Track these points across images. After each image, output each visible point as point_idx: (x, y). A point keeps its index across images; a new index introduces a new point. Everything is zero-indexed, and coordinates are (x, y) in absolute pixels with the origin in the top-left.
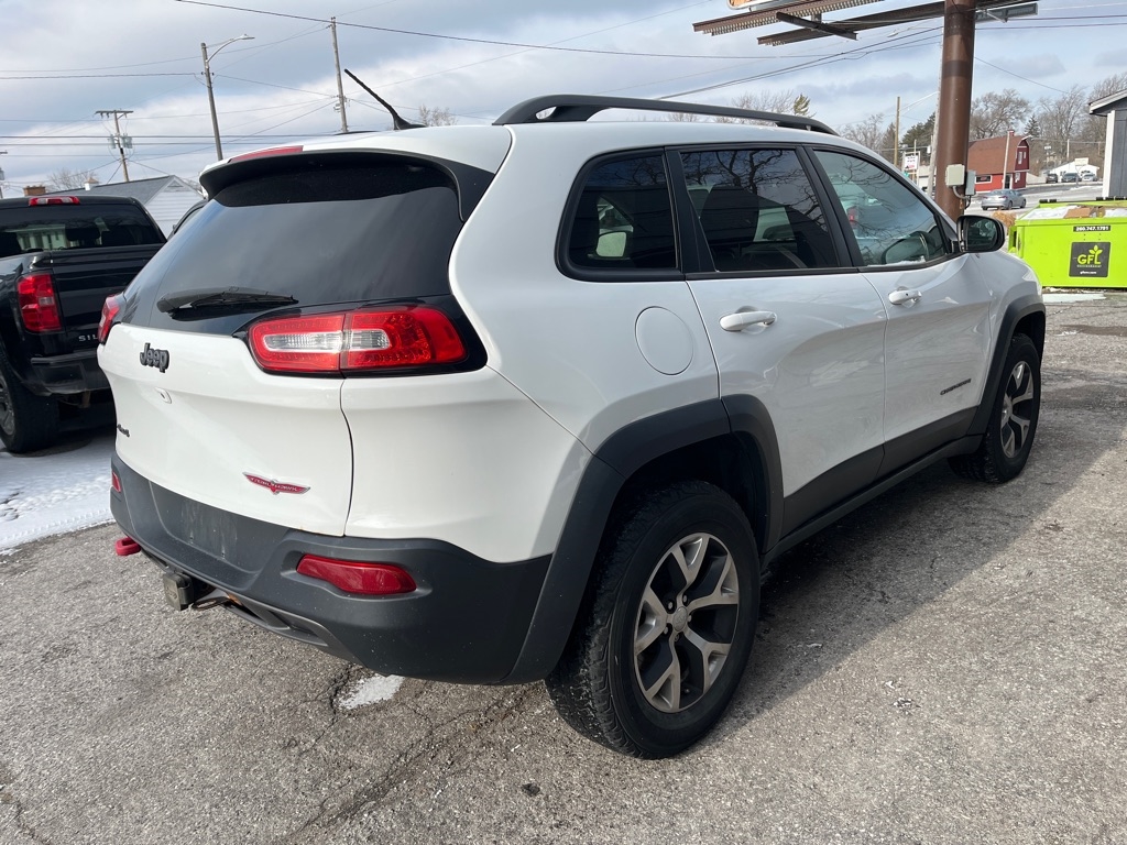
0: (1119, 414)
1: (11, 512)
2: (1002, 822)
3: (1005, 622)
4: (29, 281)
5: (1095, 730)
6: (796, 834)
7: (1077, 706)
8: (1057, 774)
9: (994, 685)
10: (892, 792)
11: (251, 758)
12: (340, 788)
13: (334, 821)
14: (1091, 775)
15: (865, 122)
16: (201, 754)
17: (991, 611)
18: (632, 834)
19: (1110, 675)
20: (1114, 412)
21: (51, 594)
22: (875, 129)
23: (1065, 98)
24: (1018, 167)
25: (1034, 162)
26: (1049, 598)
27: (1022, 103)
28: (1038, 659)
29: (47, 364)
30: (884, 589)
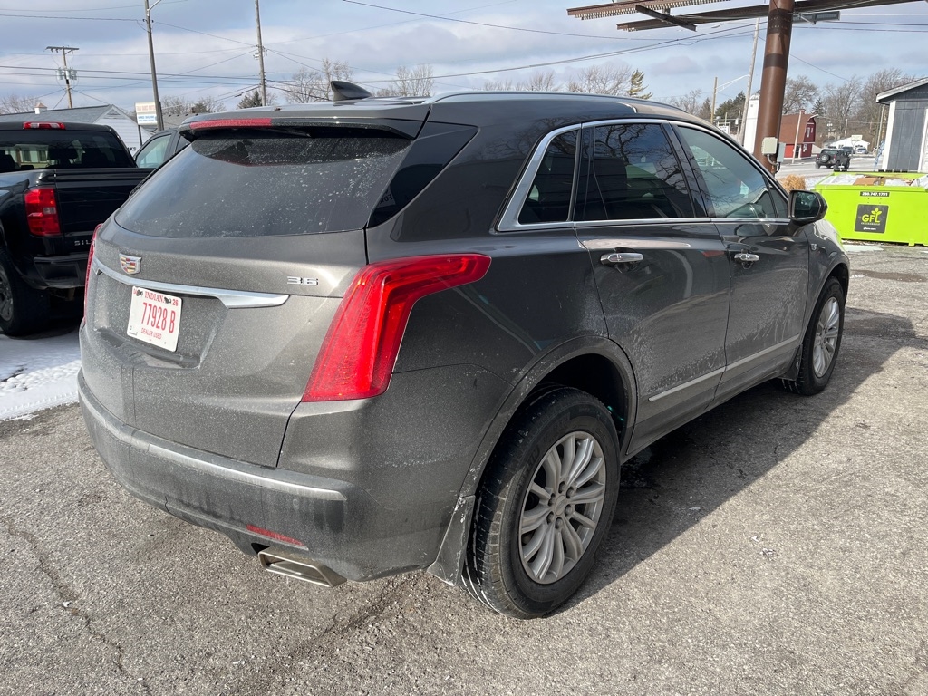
0: (902, 341)
1: (20, 384)
2: (850, 638)
3: (835, 495)
4: (36, 193)
5: (909, 575)
6: (701, 645)
7: (895, 557)
8: (886, 606)
9: (832, 540)
10: (768, 616)
11: (270, 581)
12: (346, 606)
13: (347, 630)
14: (910, 607)
15: (686, 96)
16: (229, 578)
17: (824, 486)
18: (578, 643)
19: (917, 536)
20: (899, 340)
21: (73, 452)
22: (694, 102)
23: (846, 86)
24: (806, 140)
25: (819, 136)
26: (866, 479)
27: (812, 88)
28: (863, 522)
29: (48, 263)
30: (742, 468)
